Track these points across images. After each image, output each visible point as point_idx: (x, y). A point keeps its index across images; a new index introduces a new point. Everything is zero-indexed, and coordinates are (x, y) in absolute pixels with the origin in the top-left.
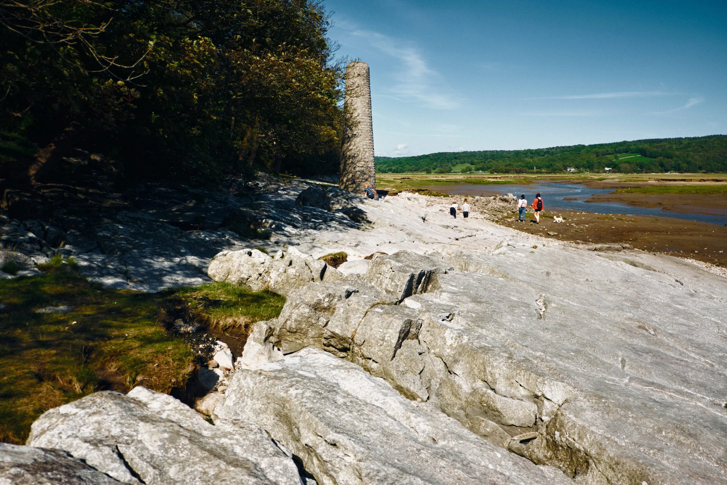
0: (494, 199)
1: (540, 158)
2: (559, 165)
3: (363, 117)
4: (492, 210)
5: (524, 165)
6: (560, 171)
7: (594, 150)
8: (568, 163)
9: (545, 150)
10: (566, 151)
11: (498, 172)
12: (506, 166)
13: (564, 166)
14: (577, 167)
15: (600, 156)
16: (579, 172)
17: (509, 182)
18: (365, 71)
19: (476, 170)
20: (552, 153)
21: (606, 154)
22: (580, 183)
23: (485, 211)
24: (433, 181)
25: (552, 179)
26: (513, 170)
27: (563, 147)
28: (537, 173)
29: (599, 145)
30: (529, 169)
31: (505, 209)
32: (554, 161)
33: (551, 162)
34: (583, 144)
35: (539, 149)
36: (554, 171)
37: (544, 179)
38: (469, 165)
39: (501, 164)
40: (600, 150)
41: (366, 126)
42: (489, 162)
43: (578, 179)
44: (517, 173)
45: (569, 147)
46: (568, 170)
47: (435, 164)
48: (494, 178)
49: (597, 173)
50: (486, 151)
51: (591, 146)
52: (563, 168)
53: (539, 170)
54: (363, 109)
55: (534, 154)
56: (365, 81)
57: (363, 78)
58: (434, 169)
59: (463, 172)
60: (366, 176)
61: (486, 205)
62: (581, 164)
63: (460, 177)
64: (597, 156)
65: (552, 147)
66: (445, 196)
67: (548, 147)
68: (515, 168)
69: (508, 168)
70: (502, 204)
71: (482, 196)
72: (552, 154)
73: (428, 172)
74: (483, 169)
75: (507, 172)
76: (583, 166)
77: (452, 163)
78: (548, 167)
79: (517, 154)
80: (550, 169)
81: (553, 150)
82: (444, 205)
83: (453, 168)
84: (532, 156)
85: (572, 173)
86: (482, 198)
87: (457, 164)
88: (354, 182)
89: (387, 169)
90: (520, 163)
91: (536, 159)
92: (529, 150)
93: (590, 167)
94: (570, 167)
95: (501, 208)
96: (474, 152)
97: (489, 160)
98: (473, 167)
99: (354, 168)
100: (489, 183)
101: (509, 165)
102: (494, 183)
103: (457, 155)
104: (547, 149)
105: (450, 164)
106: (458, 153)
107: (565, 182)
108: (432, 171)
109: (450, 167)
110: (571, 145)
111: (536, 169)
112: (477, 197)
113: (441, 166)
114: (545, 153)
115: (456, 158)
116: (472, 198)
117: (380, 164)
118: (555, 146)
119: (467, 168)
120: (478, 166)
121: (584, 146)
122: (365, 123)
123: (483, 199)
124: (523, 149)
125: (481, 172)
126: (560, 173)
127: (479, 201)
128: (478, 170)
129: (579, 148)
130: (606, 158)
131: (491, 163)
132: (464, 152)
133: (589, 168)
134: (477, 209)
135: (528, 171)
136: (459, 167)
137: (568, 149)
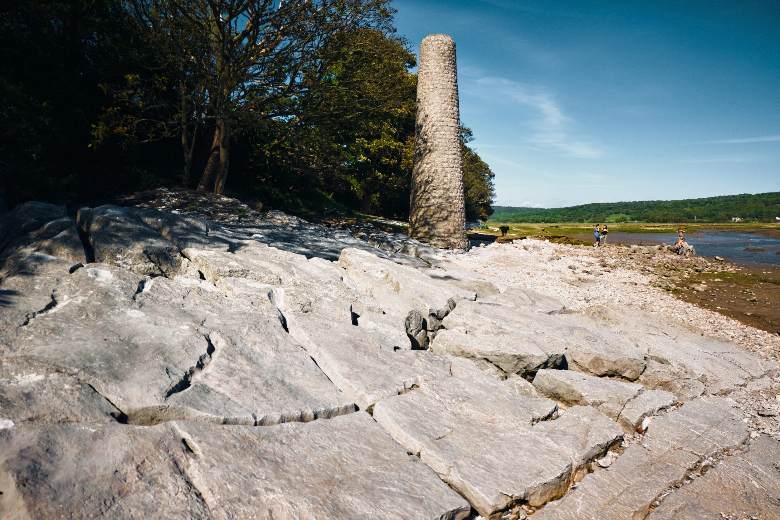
0: (660, 249)
1: (700, 207)
2: (722, 214)
3: (443, 119)
4: (660, 266)
5: (683, 214)
6: (724, 221)
7: (762, 199)
8: (732, 213)
9: (706, 200)
10: (730, 200)
11: (654, 222)
12: (663, 216)
13: (728, 215)
14: (742, 217)
15: (770, 206)
16: (747, 222)
17: (670, 231)
18: (446, 48)
19: (631, 220)
20: (714, 202)
21: (776, 203)
22: (753, 232)
23: (648, 268)
24: (583, 229)
25: (718, 229)
26: (672, 220)
27: (726, 197)
28: (698, 222)
29: (768, 193)
30: (689, 218)
31: (683, 265)
32: (716, 210)
33: (714, 212)
34: (749, 193)
35: (699, 199)
36: (718, 221)
37: (708, 228)
38: (624, 215)
39: (658, 214)
40: (770, 199)
41: (448, 133)
42: (645, 212)
43: (747, 228)
44: (675, 222)
45: (733, 196)
46: (733, 220)
47: (588, 214)
48: (652, 227)
49: (768, 222)
50: (642, 202)
51: (758, 195)
52: (727, 218)
53: (701, 220)
54: (443, 105)
55: (694, 204)
56: (447, 64)
57: (443, 58)
58: (587, 219)
59: (618, 221)
60: (444, 214)
61: (649, 258)
62: (748, 214)
63: (614, 226)
64: (766, 205)
65: (713, 196)
66: (586, 245)
67: (709, 197)
68: (673, 217)
69: (665, 217)
70: (673, 256)
71: (641, 245)
72: (714, 204)
73: (581, 221)
74: (639, 219)
75: (665, 221)
76: (750, 216)
77: (606, 213)
78: (710, 216)
79: (676, 204)
80: (713, 219)
81: (716, 200)
82: (580, 258)
83: (607, 218)
84: (691, 205)
85: (738, 222)
86: (641, 247)
87: (611, 214)
88: (427, 223)
89: (540, 219)
90: (678, 213)
91: (696, 209)
92: (688, 200)
93: (759, 216)
94: (735, 216)
95: (675, 264)
96: (629, 202)
97: (645, 210)
98: (628, 217)
99: (428, 200)
100: (647, 232)
101: (667, 215)
102: (652, 231)
103: (611, 206)
104: (708, 198)
105: (604, 214)
106: (612, 204)
107: (733, 231)
108: (586, 221)
109: (604, 218)
110: (736, 194)
111: (697, 218)
112: (634, 247)
113: (595, 217)
114: (707, 203)
115: (610, 209)
116: (626, 248)
117: (534, 215)
118: (717, 196)
119: (622, 218)
120: (634, 216)
121: (750, 196)
122: (446, 128)
123: (645, 249)
124: (681, 199)
125: (636, 222)
126: (724, 223)
127: (638, 253)
128: (633, 220)
129: (744, 198)
130: (777, 207)
131: (646, 213)
132: (619, 203)
133: (757, 217)
134: (634, 264)
135: (687, 220)
136: (613, 218)
137: (732, 199)
